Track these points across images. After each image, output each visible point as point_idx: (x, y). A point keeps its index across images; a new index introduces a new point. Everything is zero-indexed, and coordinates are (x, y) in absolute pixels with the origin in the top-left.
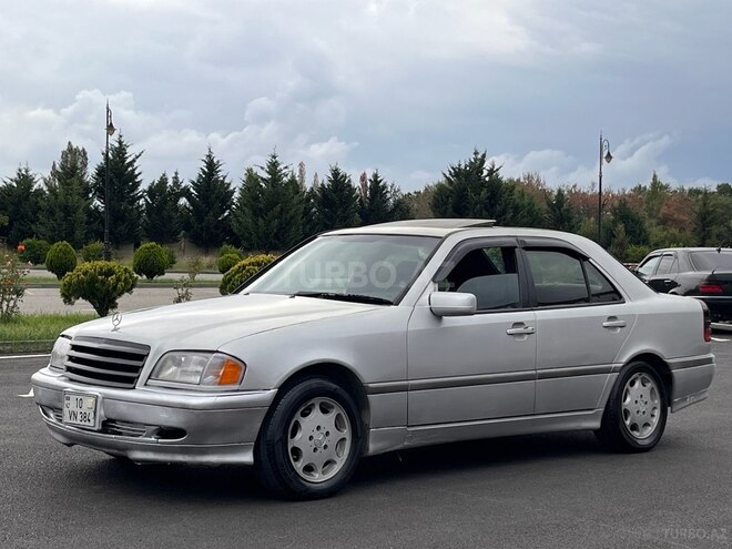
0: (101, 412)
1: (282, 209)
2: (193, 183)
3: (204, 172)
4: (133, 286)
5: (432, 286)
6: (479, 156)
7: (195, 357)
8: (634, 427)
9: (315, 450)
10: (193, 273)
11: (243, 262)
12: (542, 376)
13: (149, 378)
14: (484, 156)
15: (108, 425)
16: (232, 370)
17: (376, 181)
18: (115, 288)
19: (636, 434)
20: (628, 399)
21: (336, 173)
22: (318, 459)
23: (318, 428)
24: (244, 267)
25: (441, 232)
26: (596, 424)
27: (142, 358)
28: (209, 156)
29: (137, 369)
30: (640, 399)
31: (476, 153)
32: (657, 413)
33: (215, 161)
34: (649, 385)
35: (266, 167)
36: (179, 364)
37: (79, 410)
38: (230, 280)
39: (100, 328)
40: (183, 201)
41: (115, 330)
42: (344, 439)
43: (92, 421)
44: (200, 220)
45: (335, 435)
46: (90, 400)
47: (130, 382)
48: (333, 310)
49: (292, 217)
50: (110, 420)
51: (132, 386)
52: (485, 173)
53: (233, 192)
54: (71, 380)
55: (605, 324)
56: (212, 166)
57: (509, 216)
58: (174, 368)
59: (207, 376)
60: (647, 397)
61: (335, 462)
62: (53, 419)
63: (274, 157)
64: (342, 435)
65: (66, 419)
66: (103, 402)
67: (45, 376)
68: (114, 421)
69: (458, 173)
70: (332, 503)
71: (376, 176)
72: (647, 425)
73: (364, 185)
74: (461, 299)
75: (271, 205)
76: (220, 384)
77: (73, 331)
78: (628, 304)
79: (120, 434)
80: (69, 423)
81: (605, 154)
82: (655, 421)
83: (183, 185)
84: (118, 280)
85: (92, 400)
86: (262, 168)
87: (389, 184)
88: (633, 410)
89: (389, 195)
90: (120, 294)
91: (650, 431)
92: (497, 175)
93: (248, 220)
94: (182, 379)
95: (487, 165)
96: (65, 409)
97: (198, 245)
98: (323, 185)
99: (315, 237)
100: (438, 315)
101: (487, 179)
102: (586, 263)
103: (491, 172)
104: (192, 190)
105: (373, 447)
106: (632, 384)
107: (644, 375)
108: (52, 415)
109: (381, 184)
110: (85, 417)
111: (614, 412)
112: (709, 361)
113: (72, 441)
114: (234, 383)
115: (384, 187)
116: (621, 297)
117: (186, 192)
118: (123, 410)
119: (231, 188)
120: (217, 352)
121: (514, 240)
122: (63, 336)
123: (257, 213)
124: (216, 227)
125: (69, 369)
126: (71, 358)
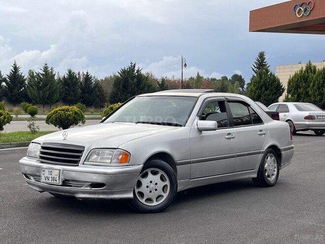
0: (62, 177)
1: (50, 87)
2: (8, 76)
3: (13, 71)
4: (11, 120)
5: (197, 118)
6: (133, 65)
7: (107, 151)
8: (268, 176)
9: (151, 192)
12: (238, 156)
13: (85, 161)
14: (135, 64)
15: (65, 182)
16: (126, 156)
17: (87, 75)
18: (3, 121)
19: (269, 179)
20: (266, 165)
21: (70, 72)
22: (153, 195)
23: (151, 182)
24: (57, 112)
25: (197, 95)
26: (255, 176)
27: (81, 152)
28: (15, 64)
29: (79, 157)
30: (270, 164)
31: (131, 63)
32: (276, 170)
33: (17, 66)
34: (273, 158)
35: (43, 69)
36: (98, 155)
37: (50, 176)
38: (50, 117)
40: (4, 84)
41: (64, 139)
42: (166, 186)
43: (58, 181)
44: (12, 92)
45: (161, 184)
46: (54, 173)
47: (76, 163)
49: (54, 90)
50: (66, 180)
51: (77, 164)
52: (135, 72)
53: (25, 80)
54: (42, 162)
56: (16, 69)
58: (95, 156)
59: (114, 159)
60: (272, 164)
61: (163, 196)
62: (32, 180)
63: (46, 65)
64: (164, 184)
65: (43, 180)
66: (63, 172)
67: (24, 160)
68: (68, 181)
69: (124, 72)
71: (87, 73)
72: (273, 175)
74: (210, 123)
75: (45, 85)
76: (120, 163)
77: (42, 139)
78: (265, 124)
79: (71, 186)
80: (43, 182)
81: (184, 64)
82: (275, 173)
83: (4, 77)
84: (5, 118)
85: (58, 171)
86: (41, 69)
87: (93, 76)
88: (268, 170)
89: (93, 81)
90: (5, 124)
91: (274, 177)
92: (140, 73)
93: (35, 92)
94: (101, 161)
95: (136, 68)
96: (43, 176)
97: (10, 102)
98: (64, 76)
99: (134, 97)
100: (200, 131)
101: (136, 74)
102: (249, 107)
103: (138, 71)
104: (7, 79)
106: (267, 158)
107: (272, 154)
108: (32, 178)
109: (89, 76)
110: (53, 179)
111: (262, 171)
112: (292, 148)
113: (43, 189)
114: (126, 162)
115: (91, 77)
116: (262, 122)
117: (5, 80)
118: (74, 175)
119: (25, 78)
120: (118, 148)
121: (223, 98)
122: (33, 142)
123: (39, 88)
124: (19, 95)
125: (41, 158)
126: (42, 153)
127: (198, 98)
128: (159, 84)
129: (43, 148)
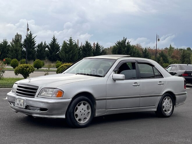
0: (25, 104)
1: (73, 52)
2: (49, 44)
3: (52, 41)
4: (34, 71)
5: (113, 72)
6: (125, 39)
7: (50, 90)
9: (82, 115)
10: (49, 68)
11: (63, 65)
12: (142, 97)
13: (38, 95)
14: (126, 39)
15: (27, 107)
16: (60, 93)
17: (97, 45)
18: (29, 71)
19: (166, 112)
20: (164, 103)
21: (87, 42)
22: (82, 117)
23: (83, 109)
25: (116, 58)
26: (155, 110)
27: (36, 89)
28: (54, 37)
29: (35, 93)
30: (167, 103)
31: (124, 38)
32: (171, 107)
33: (55, 39)
34: (169, 100)
35: (69, 40)
37: (19, 103)
38: (59, 70)
39: (25, 82)
40: (47, 49)
41: (29, 82)
42: (89, 112)
43: (23, 106)
44: (51, 54)
45: (87, 111)
46: (22, 100)
47: (33, 96)
48: (87, 78)
49: (75, 54)
50: (27, 106)
51: (33, 97)
52: (126, 43)
53: (60, 47)
54: (17, 95)
55: (158, 83)
56: (54, 40)
57: (132, 55)
58: (45, 92)
59: (53, 95)
60: (169, 103)
61: (87, 118)
62: (12, 105)
63: (71, 38)
65: (16, 105)
66: (26, 101)
67: (10, 94)
68: (29, 106)
69: (119, 43)
70: (86, 129)
71: (97, 43)
72: (169, 110)
73: (94, 46)
74: (121, 76)
75: (70, 51)
76: (57, 97)
77: (18, 82)
78: (165, 78)
79: (30, 109)
80: (17, 106)
81: (158, 39)
82: (171, 109)
83: (47, 45)
84: (30, 69)
85: (23, 100)
86: (68, 41)
87: (101, 46)
88: (165, 106)
89: (101, 49)
90: (30, 73)
91: (169, 112)
92: (129, 44)
93: (64, 54)
94: (48, 95)
95: (127, 41)
96: (16, 103)
97: (50, 61)
98: (83, 45)
99: (82, 59)
100: (115, 80)
101: (127, 45)
102: (154, 67)
103: (128, 43)
104: (49, 46)
105: (97, 115)
106: (165, 99)
107: (168, 97)
108: (12, 104)
109: (99, 46)
110: (21, 105)
111: (160, 107)
112: (185, 94)
113: (17, 111)
114: (61, 97)
115: (100, 46)
116: (162, 76)
117: (47, 47)
118: (31, 103)
119: (59, 46)
120: (56, 88)
121: (135, 61)
123: (66, 52)
124: (55, 56)
125: (17, 92)
126: (17, 89)
127: (116, 60)
128: (143, 52)
129: (19, 86)
